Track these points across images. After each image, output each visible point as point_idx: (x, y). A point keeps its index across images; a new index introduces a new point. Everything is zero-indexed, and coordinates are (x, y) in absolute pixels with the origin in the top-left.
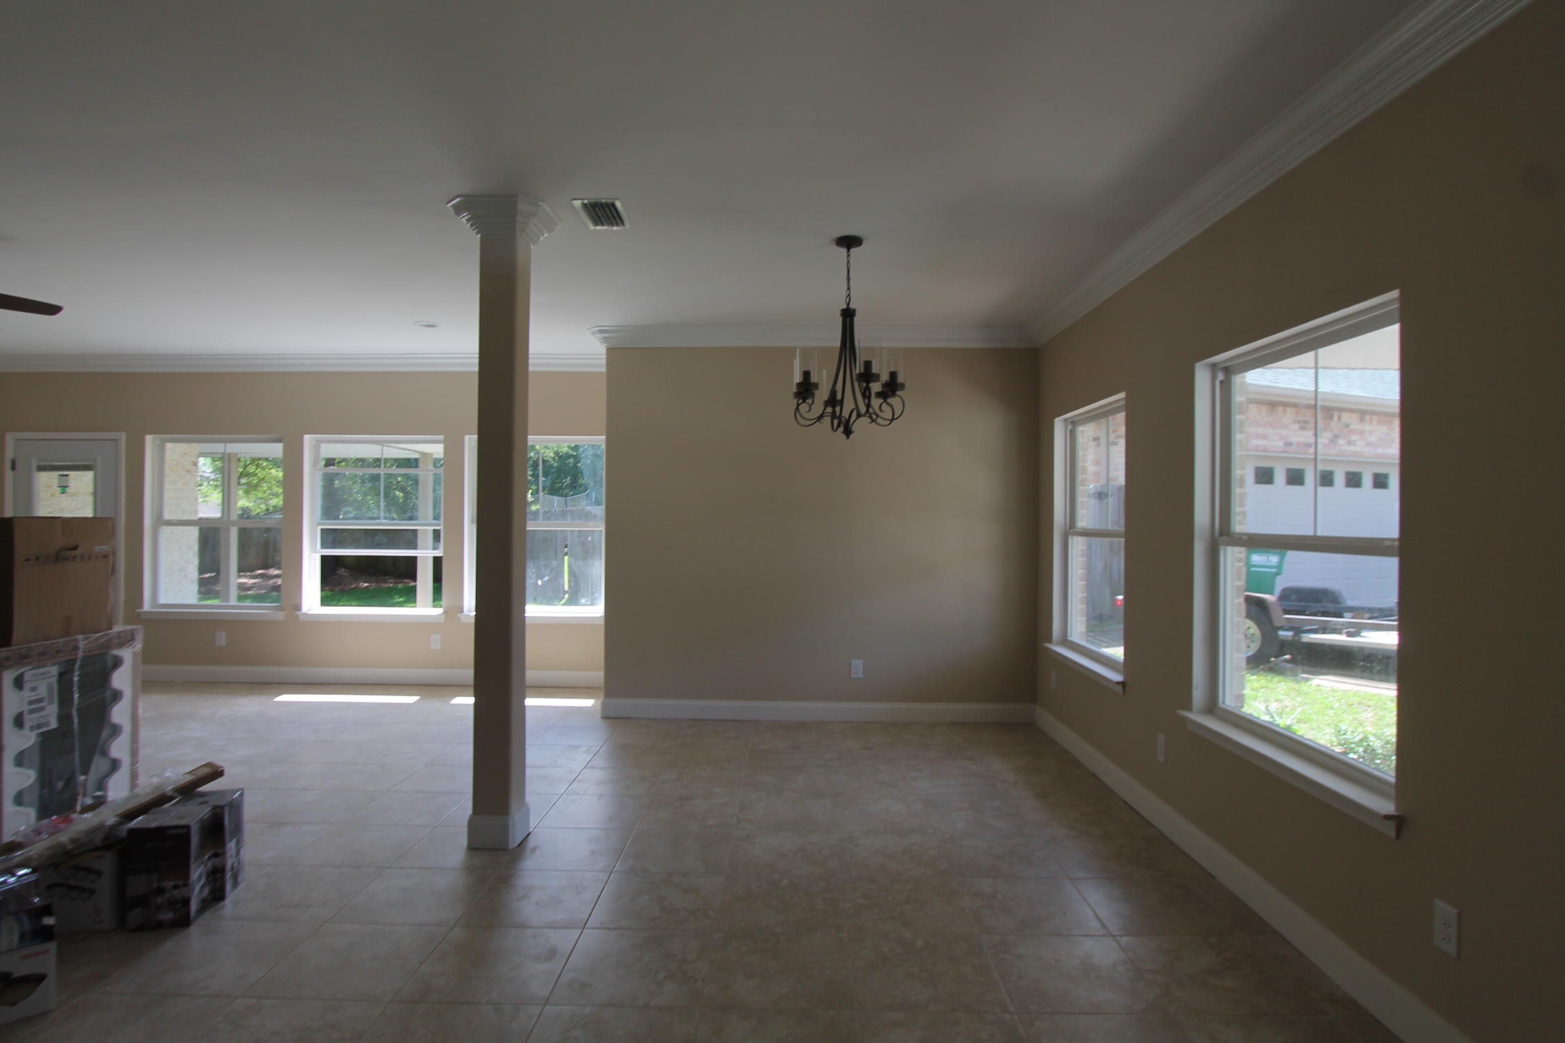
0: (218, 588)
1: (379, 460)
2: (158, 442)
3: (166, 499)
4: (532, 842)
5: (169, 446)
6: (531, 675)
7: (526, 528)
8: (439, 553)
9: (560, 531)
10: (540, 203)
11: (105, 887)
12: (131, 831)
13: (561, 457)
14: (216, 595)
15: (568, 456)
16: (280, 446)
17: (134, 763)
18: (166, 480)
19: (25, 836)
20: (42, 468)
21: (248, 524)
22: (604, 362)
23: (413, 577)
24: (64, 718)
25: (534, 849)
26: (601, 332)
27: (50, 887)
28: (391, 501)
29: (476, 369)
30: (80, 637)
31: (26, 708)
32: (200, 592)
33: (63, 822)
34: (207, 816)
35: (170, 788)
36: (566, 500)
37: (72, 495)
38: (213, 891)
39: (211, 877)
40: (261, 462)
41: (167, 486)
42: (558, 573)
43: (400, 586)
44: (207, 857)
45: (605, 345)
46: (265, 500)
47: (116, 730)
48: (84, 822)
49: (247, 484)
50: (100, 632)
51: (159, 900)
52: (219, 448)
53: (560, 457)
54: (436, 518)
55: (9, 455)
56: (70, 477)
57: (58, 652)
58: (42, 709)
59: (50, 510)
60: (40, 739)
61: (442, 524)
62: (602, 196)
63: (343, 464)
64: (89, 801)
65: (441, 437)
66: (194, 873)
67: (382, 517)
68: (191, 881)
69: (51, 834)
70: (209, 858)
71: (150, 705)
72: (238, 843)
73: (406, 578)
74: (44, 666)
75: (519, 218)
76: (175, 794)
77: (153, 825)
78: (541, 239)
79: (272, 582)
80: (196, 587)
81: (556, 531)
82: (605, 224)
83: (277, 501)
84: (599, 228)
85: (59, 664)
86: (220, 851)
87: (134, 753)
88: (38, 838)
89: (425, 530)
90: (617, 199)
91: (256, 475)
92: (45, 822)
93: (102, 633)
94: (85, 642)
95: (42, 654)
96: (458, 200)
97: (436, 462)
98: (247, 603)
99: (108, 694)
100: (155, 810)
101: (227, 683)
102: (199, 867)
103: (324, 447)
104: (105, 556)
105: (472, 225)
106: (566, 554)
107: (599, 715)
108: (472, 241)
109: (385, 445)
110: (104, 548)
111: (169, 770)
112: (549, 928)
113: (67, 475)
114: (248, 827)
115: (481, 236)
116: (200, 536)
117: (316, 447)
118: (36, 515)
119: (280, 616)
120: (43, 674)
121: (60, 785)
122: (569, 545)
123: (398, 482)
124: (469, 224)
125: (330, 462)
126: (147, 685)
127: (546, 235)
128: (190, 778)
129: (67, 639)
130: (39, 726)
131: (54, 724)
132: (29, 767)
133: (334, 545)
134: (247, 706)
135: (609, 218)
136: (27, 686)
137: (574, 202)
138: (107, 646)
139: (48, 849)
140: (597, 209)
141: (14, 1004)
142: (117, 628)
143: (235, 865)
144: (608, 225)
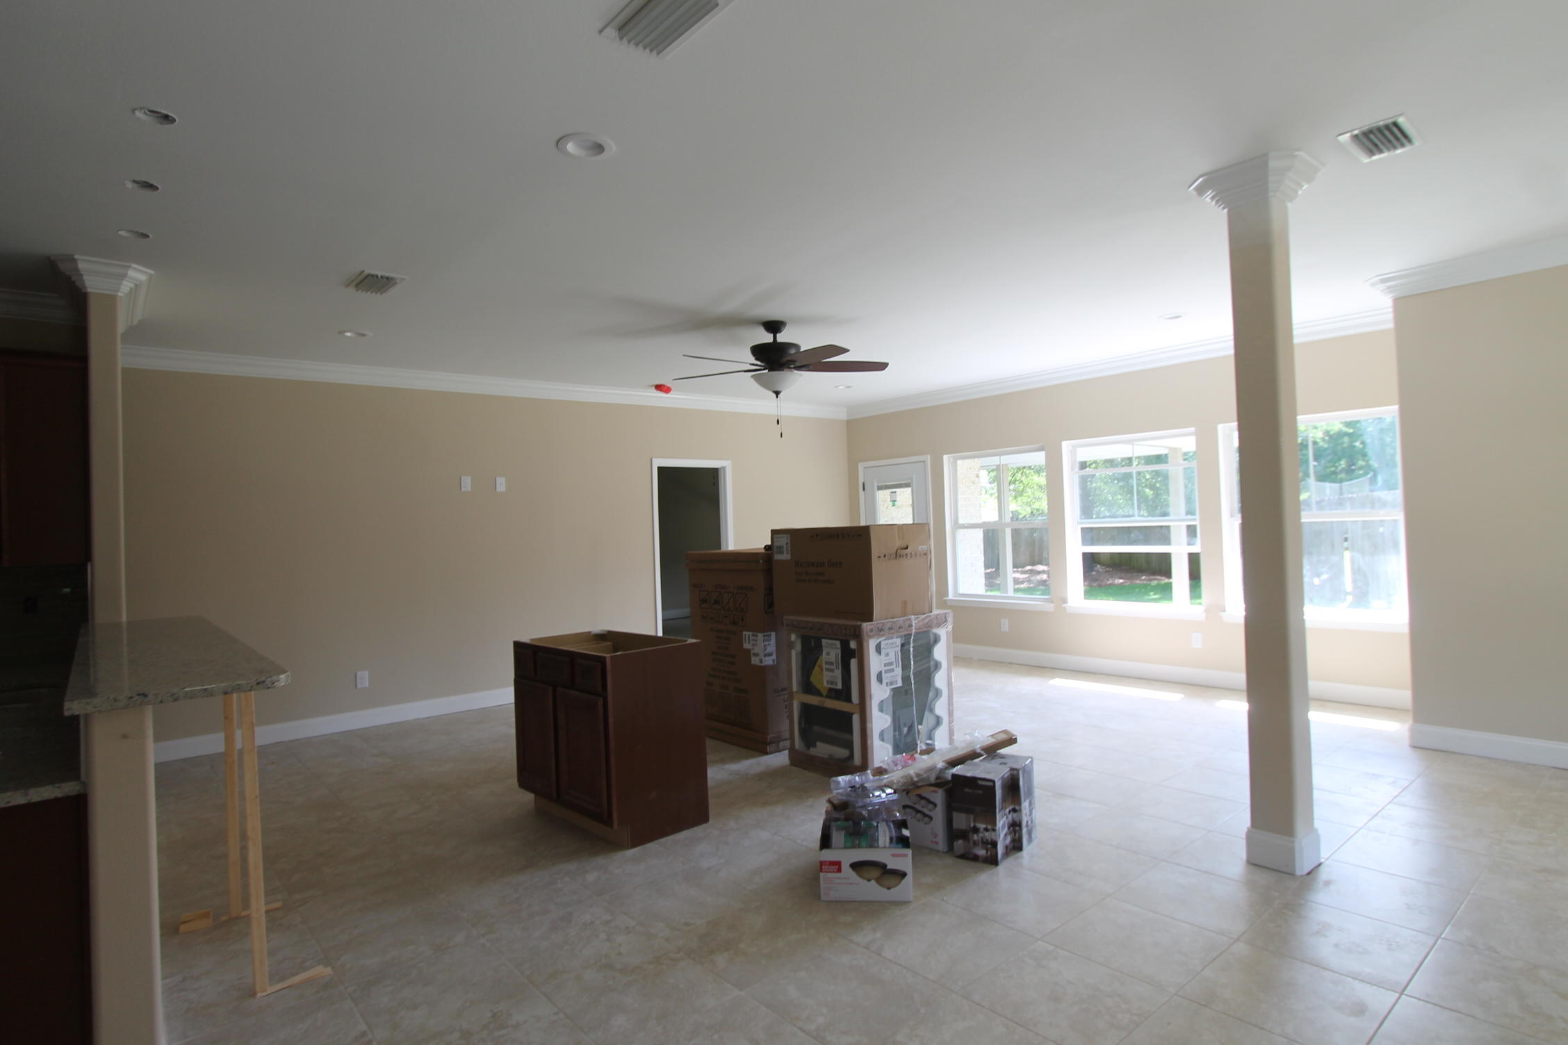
0: (998, 582)
1: (1130, 459)
2: (952, 460)
3: (960, 508)
4: (1324, 874)
5: (959, 462)
6: (1314, 686)
7: (1300, 519)
8: (1195, 549)
9: (1337, 522)
10: (1296, 153)
11: (939, 814)
12: (954, 776)
13: (1334, 438)
14: (997, 587)
15: (1341, 434)
16: (1042, 455)
17: (951, 722)
18: (959, 491)
19: (888, 764)
20: (880, 488)
21: (1017, 525)
22: (1391, 316)
23: (1168, 574)
24: (906, 679)
25: (1327, 883)
26: (1383, 281)
27: (905, 807)
28: (1142, 499)
29: (1232, 352)
30: (912, 617)
31: (883, 669)
32: (986, 585)
33: (909, 759)
34: (1006, 776)
35: (979, 746)
36: (1341, 487)
37: (899, 508)
38: (1013, 841)
39: (1011, 829)
40: (1025, 470)
41: (960, 497)
42: (1338, 572)
43: (1154, 583)
44: (1008, 810)
45: (1392, 295)
46: (1028, 504)
47: (938, 693)
48: (923, 763)
49: (1014, 490)
50: (924, 614)
51: (975, 837)
52: (995, 461)
53: (1331, 437)
54: (1190, 512)
55: (861, 481)
56: (897, 493)
57: (900, 628)
58: (892, 670)
59: (886, 519)
60: (892, 693)
61: (1198, 520)
62: (1379, 118)
63: (1094, 466)
64: (924, 747)
65: (1192, 429)
66: (1000, 821)
67: (1136, 514)
68: (997, 828)
69: (903, 767)
70: (1010, 812)
71: (962, 676)
72: (1030, 804)
73: (1158, 575)
74: (892, 638)
75: (1271, 179)
76: (982, 752)
77: (969, 774)
78: (1300, 192)
79: (1039, 577)
80: (983, 581)
81: (1332, 522)
82: (1385, 150)
83: (1043, 505)
84: (1375, 158)
85: (901, 637)
86: (1017, 808)
87: (951, 713)
88: (895, 768)
89: (1178, 526)
90: (1401, 115)
91: (1021, 482)
92: (899, 756)
93: (925, 616)
94: (916, 621)
95: (891, 629)
96: (1201, 180)
97: (1186, 457)
98: (1019, 595)
99: (932, 663)
100: (969, 762)
101: (1010, 663)
102: (1003, 817)
103: (1079, 450)
104: (925, 554)
105: (1217, 202)
106: (1347, 549)
107: (1406, 742)
108: (1220, 218)
109: (1135, 443)
110: (925, 547)
111: (977, 731)
112: (1354, 978)
113: (895, 492)
114: (1037, 792)
115: (1229, 211)
116: (984, 537)
117: (1073, 453)
118: (879, 523)
119: (1050, 607)
120: (892, 644)
121: (905, 730)
122: (1349, 539)
123: (1147, 480)
124: (1214, 202)
125: (1083, 465)
126: (959, 660)
127: (1305, 186)
128: (991, 741)
129: (905, 618)
130: (891, 683)
131: (900, 684)
132: (887, 714)
133: (1092, 542)
134: (1029, 685)
135: (1390, 141)
136: (883, 652)
137: (1340, 138)
138: (929, 626)
139: (902, 777)
140: (1372, 136)
141: (889, 888)
142: (935, 612)
143: (1029, 823)
144: (1389, 150)
